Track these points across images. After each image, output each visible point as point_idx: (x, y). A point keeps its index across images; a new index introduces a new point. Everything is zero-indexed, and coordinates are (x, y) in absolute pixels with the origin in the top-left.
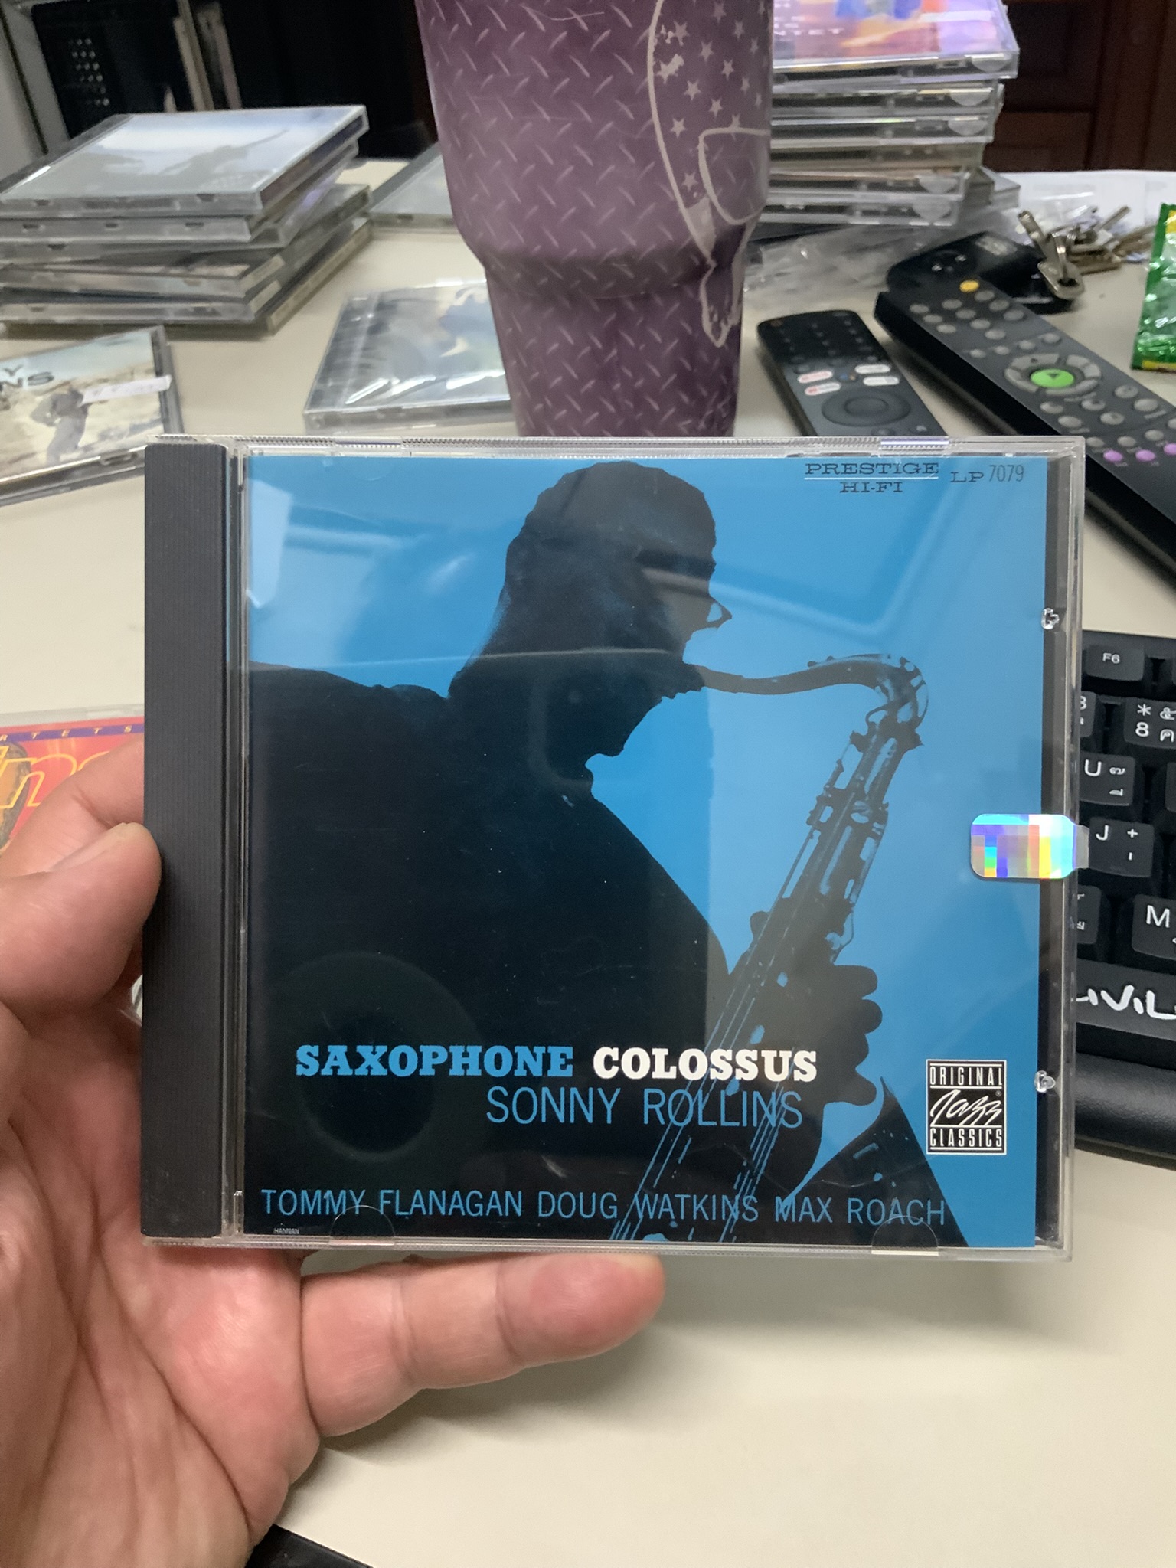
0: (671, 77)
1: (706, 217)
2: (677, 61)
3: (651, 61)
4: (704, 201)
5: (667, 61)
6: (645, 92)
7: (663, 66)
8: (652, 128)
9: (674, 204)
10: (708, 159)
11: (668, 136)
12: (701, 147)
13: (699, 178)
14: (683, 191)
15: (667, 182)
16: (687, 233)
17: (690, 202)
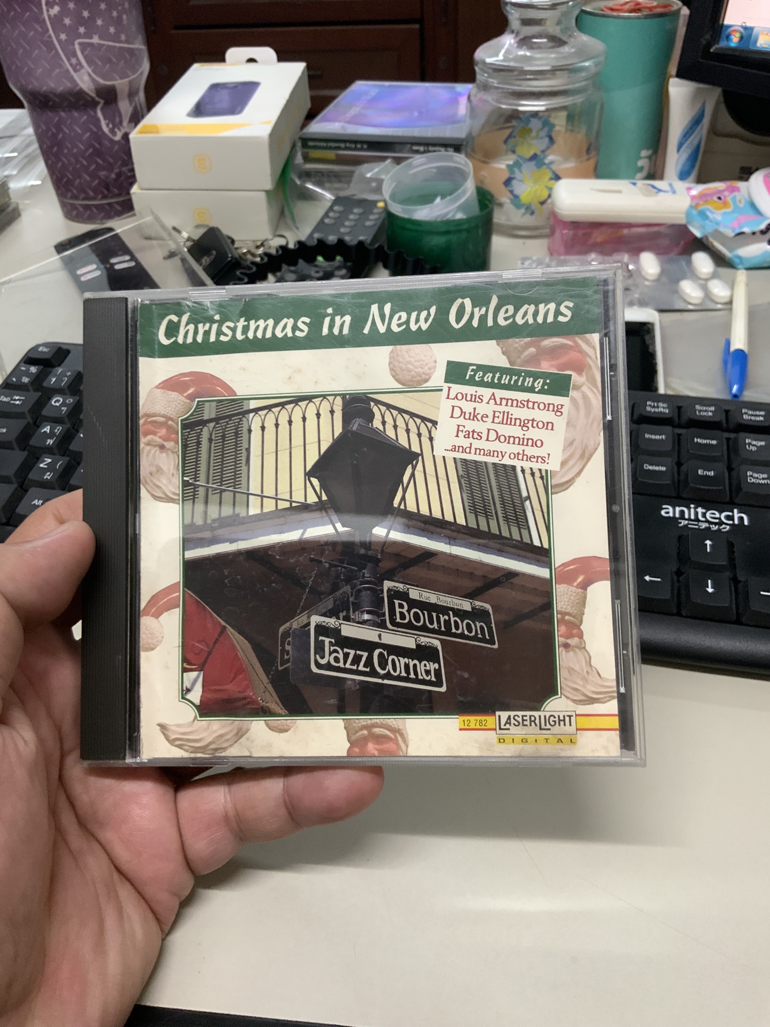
0: (55, 15)
1: (86, 78)
2: (56, 9)
3: (44, 7)
4: (83, 71)
5: (52, 8)
6: (44, 20)
7: (50, 10)
8: (50, 36)
9: (68, 71)
10: (82, 53)
11: (60, 41)
12: (77, 47)
14: (71, 65)
15: (62, 60)
16: (77, 85)
17: (76, 71)
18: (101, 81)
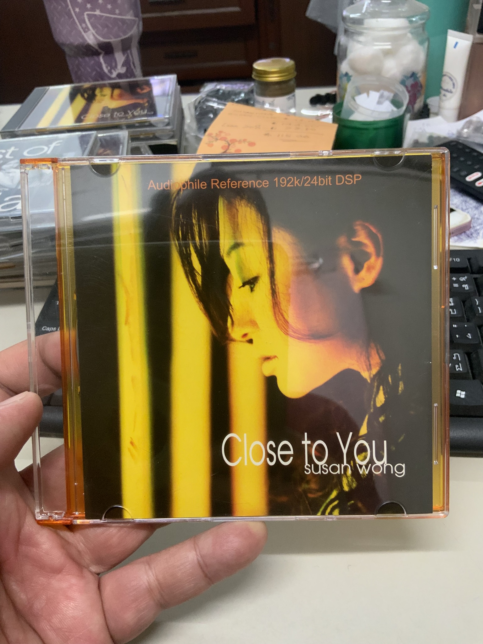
1: (92, 37)
4: (89, 32)
8: (70, 9)
9: (81, 33)
10: (89, 20)
11: (75, 13)
12: (86, 17)
13: (86, 25)
14: (82, 28)
15: (78, 26)
16: (86, 41)
17: (85, 32)
18: (101, 39)
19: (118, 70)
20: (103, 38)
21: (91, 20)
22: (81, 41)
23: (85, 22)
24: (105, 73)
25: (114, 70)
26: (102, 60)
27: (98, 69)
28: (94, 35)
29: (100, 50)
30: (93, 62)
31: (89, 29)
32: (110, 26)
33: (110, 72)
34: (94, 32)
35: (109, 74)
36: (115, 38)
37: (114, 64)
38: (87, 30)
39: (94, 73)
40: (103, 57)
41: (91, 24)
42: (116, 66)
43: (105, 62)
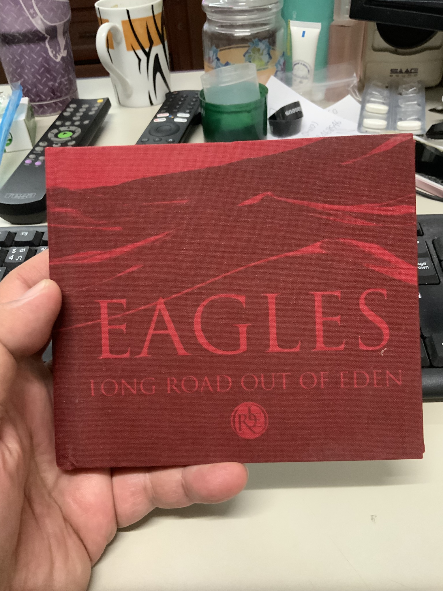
18: (49, 23)
19: (61, 53)
20: (51, 22)
21: (39, 5)
22: (29, 27)
23: (32, 7)
24: (50, 57)
25: (59, 54)
26: (47, 46)
27: (45, 55)
28: (42, 20)
29: (46, 35)
30: (39, 48)
31: (37, 14)
32: (55, 9)
33: (55, 56)
34: (42, 17)
35: (54, 59)
36: (60, 21)
37: (58, 48)
38: (34, 15)
39: (41, 59)
40: (48, 42)
41: (39, 8)
42: (60, 51)
43: (51, 48)
